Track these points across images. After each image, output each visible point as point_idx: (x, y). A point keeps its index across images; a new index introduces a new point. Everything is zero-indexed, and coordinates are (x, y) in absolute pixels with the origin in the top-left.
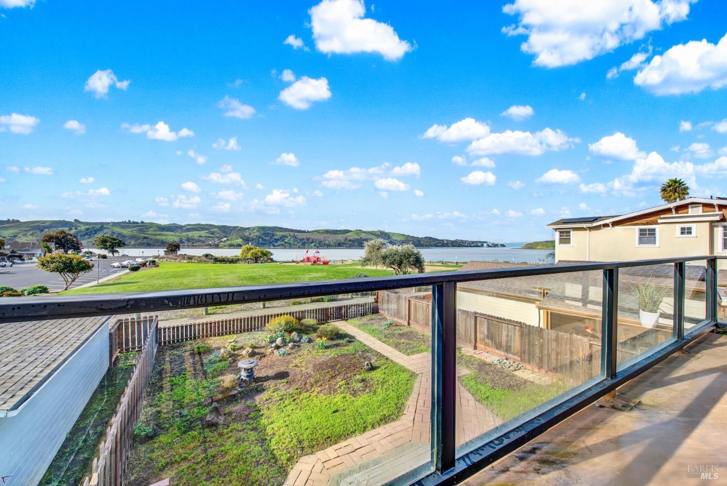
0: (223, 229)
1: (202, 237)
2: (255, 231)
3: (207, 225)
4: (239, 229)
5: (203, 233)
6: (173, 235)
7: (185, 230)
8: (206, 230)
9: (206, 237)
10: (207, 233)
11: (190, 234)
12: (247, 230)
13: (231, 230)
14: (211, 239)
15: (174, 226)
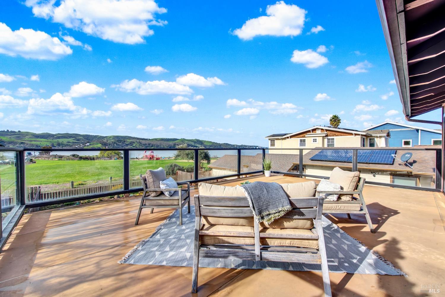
0: (87, 137)
1: (70, 142)
2: (111, 139)
3: (74, 134)
4: (99, 137)
5: (71, 140)
6: (46, 141)
7: (56, 138)
8: (73, 138)
9: (73, 142)
10: (74, 140)
11: (60, 140)
12: (105, 138)
13: (93, 138)
14: (77, 144)
15: (47, 135)
